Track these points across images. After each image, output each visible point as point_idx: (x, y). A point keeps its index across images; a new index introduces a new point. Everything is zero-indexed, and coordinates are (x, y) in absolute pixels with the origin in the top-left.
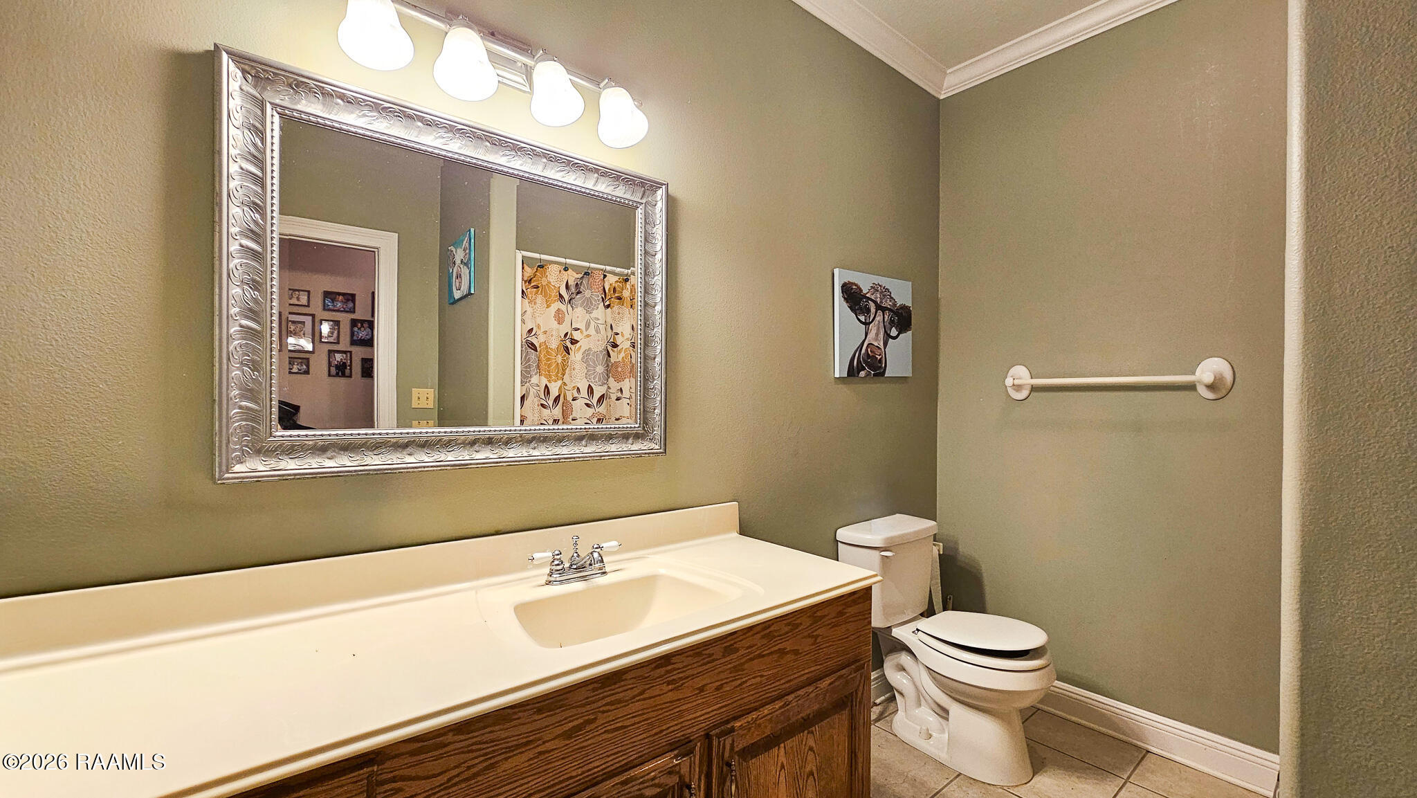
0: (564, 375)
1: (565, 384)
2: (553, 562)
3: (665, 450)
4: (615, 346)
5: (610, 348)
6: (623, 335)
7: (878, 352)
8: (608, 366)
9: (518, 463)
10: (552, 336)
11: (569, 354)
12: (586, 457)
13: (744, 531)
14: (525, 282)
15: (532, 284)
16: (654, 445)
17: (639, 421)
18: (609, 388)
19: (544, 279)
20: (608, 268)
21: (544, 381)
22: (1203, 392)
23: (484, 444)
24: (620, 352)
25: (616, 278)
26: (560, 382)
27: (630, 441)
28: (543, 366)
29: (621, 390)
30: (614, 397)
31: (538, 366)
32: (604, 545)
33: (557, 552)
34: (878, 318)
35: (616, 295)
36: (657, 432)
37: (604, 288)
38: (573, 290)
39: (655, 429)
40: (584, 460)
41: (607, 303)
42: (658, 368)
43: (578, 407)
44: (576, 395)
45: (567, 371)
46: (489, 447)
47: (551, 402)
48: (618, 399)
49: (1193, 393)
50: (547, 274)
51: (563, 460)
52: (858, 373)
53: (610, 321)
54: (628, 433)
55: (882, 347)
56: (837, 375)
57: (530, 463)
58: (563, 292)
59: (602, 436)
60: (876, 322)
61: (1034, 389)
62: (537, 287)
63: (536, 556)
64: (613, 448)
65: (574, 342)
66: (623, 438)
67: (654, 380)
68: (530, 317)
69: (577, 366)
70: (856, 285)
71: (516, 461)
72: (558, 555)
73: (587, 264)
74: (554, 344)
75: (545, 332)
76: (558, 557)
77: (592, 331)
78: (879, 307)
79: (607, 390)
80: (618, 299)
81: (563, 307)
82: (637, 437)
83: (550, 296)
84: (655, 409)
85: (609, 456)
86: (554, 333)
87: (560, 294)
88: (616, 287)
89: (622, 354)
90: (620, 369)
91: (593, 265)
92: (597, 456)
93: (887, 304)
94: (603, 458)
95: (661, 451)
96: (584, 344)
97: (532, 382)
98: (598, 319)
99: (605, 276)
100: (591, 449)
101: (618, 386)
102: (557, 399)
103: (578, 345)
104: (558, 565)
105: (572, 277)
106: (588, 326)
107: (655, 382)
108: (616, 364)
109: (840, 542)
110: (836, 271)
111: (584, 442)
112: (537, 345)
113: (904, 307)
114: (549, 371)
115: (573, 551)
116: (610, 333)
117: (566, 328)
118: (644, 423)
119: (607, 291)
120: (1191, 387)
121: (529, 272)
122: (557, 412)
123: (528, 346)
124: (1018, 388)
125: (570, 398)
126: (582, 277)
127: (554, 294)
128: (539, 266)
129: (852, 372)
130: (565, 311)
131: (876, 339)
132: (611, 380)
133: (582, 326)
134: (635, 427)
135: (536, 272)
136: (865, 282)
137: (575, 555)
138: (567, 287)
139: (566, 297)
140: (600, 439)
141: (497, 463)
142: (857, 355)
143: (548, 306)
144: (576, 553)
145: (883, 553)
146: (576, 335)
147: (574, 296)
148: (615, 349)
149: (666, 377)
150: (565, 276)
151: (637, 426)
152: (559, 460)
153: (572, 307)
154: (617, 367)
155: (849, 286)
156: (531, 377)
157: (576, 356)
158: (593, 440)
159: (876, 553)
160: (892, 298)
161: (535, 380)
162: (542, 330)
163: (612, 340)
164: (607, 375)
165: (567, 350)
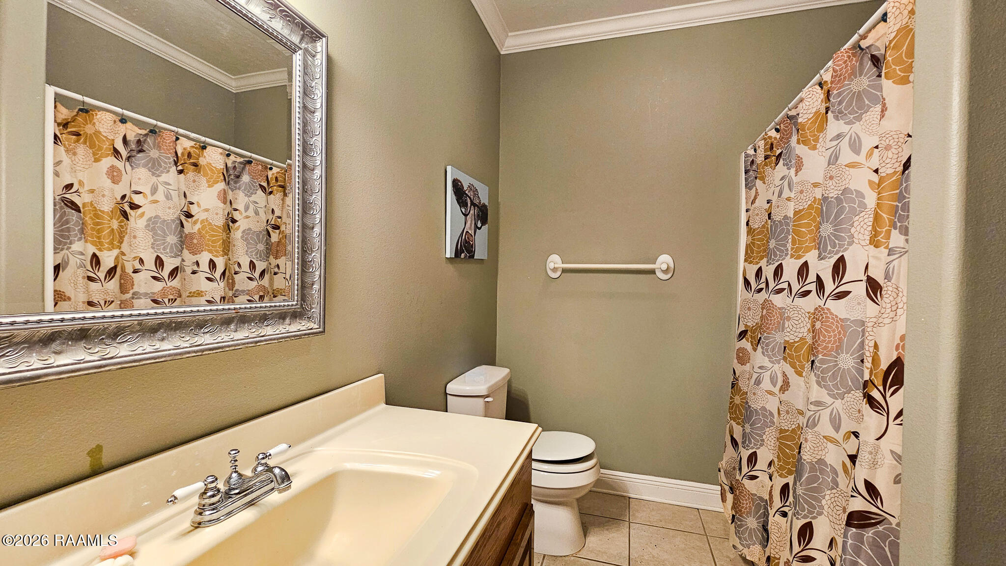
0: (121, 243)
1: (123, 254)
2: (205, 493)
3: (324, 329)
4: (189, 215)
5: (183, 218)
6: (199, 205)
7: (471, 239)
8: (181, 237)
9: (138, 364)
10: (103, 196)
11: (128, 219)
12: (239, 345)
13: (390, 401)
14: (59, 125)
15: (69, 130)
16: (312, 324)
17: (296, 297)
18: (183, 260)
19: (89, 126)
20: (181, 131)
21: (91, 249)
22: (660, 275)
23: (72, 339)
24: (195, 223)
25: (192, 143)
26: (116, 252)
27: (288, 321)
28: (88, 230)
29: (197, 263)
30: (189, 270)
31: (82, 231)
32: (272, 452)
33: (210, 479)
34: (471, 212)
35: (192, 161)
36: (316, 310)
37: (176, 153)
38: (133, 146)
39: (313, 306)
40: (236, 347)
41: (180, 168)
42: (317, 240)
43: (143, 282)
44: (138, 266)
45: (126, 239)
46: (82, 344)
47: (102, 275)
48: (194, 272)
49: (654, 276)
50: (95, 121)
51: (207, 352)
52: (461, 255)
53: (184, 189)
54: (285, 312)
55: (473, 235)
56: (448, 255)
57: (158, 362)
58: (120, 146)
59: (255, 316)
60: (470, 214)
61: (564, 271)
62: (78, 134)
63: (178, 493)
64: (269, 331)
65: (134, 206)
66: (280, 318)
67: (312, 251)
68: (69, 170)
69: (140, 234)
70: (461, 183)
71: (135, 361)
72: (213, 482)
73: (154, 122)
74: (106, 205)
75: (92, 191)
76: (213, 485)
77: (160, 196)
78: (473, 204)
79: (181, 263)
80: (194, 166)
81: (119, 164)
82: (296, 315)
83: (100, 148)
84: (313, 284)
85: (266, 340)
86: (106, 193)
87: (114, 149)
88: (192, 152)
89: (198, 226)
90: (195, 241)
91: (160, 124)
92: (251, 343)
93: (476, 201)
94: (258, 344)
95: (321, 330)
96: (148, 210)
97: (73, 249)
98: (169, 184)
99: (177, 139)
100: (242, 334)
101: (195, 258)
102: (112, 272)
103: (140, 211)
104: (213, 496)
105: (133, 132)
106: (154, 190)
107: (313, 255)
108: (191, 236)
109: (449, 394)
110: (449, 168)
111: (232, 326)
112: (80, 206)
113: (484, 206)
114: (99, 238)
115: (230, 470)
116: (183, 201)
117: (121, 189)
118: (302, 300)
119: (179, 155)
120: (652, 272)
121: (65, 113)
122: (113, 285)
123: (65, 204)
124: (555, 270)
125: (129, 270)
126: (146, 135)
127: (106, 145)
128: (81, 110)
129: (457, 254)
130: (122, 168)
131: (470, 228)
132: (185, 252)
133: (146, 190)
134: (292, 305)
135: (76, 115)
136: (466, 181)
137: (234, 475)
138: (125, 141)
139: (124, 153)
140: (253, 320)
141: (100, 367)
142: (460, 239)
143: (97, 160)
144: (236, 472)
145: (487, 400)
146: (137, 199)
147: (134, 153)
148: (189, 220)
149: (326, 250)
150: (122, 129)
151: (294, 303)
152: (201, 353)
153: (131, 166)
154: (192, 239)
155: (457, 182)
156: (71, 243)
157: (137, 223)
158: (244, 323)
159: (481, 400)
160: (479, 197)
161: (77, 246)
162: (87, 188)
163: (185, 209)
164: (181, 247)
165: (125, 215)
